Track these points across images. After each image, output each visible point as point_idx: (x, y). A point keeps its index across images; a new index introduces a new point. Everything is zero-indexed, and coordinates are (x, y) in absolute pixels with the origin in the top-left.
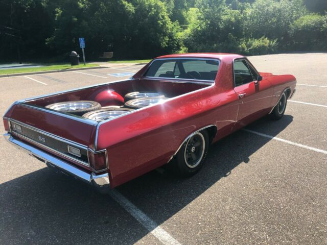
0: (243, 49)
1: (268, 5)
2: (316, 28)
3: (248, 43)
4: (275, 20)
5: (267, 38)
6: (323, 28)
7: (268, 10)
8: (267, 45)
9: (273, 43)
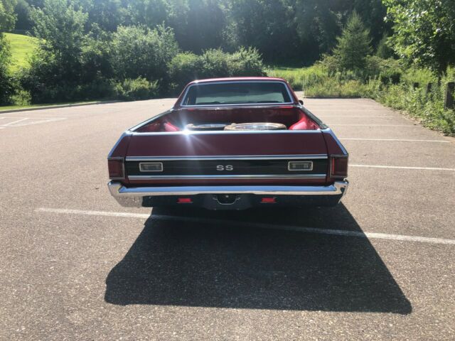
0: (120, 92)
1: (135, 38)
2: (197, 69)
3: (125, 84)
4: (145, 56)
5: (145, 79)
6: (204, 68)
7: (136, 44)
8: (147, 87)
9: (154, 85)
